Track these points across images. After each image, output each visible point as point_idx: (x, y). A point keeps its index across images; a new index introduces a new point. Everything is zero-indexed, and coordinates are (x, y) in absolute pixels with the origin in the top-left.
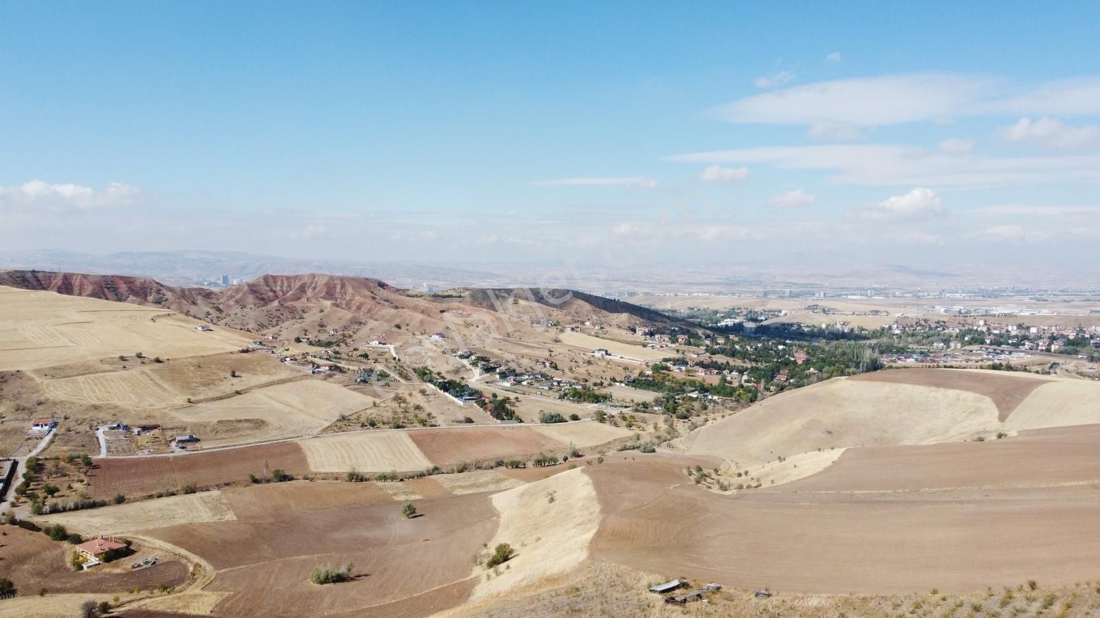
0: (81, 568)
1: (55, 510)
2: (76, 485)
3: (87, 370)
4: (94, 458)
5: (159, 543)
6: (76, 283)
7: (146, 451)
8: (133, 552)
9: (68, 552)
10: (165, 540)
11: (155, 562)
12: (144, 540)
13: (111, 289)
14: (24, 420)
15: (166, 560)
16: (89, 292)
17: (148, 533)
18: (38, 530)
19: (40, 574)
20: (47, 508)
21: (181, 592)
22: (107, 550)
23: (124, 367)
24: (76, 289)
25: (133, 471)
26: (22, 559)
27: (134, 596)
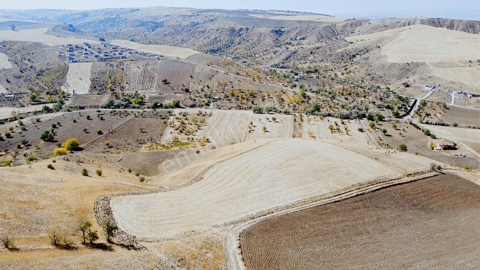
0: (433, 149)
1: (427, 123)
2: (438, 115)
3: (452, 65)
4: (448, 105)
5: (469, 148)
6: (456, 24)
7: (472, 106)
8: (456, 149)
9: (429, 141)
10: (472, 148)
11: (465, 156)
12: (462, 145)
13: (472, 28)
14: (422, 83)
15: (470, 157)
16: (461, 29)
17: (464, 142)
18: (420, 129)
19: (417, 146)
20: (424, 121)
21: (474, 173)
22: (445, 145)
23: (470, 66)
24: (455, 27)
25: (464, 114)
26: (412, 139)
27: (453, 167)
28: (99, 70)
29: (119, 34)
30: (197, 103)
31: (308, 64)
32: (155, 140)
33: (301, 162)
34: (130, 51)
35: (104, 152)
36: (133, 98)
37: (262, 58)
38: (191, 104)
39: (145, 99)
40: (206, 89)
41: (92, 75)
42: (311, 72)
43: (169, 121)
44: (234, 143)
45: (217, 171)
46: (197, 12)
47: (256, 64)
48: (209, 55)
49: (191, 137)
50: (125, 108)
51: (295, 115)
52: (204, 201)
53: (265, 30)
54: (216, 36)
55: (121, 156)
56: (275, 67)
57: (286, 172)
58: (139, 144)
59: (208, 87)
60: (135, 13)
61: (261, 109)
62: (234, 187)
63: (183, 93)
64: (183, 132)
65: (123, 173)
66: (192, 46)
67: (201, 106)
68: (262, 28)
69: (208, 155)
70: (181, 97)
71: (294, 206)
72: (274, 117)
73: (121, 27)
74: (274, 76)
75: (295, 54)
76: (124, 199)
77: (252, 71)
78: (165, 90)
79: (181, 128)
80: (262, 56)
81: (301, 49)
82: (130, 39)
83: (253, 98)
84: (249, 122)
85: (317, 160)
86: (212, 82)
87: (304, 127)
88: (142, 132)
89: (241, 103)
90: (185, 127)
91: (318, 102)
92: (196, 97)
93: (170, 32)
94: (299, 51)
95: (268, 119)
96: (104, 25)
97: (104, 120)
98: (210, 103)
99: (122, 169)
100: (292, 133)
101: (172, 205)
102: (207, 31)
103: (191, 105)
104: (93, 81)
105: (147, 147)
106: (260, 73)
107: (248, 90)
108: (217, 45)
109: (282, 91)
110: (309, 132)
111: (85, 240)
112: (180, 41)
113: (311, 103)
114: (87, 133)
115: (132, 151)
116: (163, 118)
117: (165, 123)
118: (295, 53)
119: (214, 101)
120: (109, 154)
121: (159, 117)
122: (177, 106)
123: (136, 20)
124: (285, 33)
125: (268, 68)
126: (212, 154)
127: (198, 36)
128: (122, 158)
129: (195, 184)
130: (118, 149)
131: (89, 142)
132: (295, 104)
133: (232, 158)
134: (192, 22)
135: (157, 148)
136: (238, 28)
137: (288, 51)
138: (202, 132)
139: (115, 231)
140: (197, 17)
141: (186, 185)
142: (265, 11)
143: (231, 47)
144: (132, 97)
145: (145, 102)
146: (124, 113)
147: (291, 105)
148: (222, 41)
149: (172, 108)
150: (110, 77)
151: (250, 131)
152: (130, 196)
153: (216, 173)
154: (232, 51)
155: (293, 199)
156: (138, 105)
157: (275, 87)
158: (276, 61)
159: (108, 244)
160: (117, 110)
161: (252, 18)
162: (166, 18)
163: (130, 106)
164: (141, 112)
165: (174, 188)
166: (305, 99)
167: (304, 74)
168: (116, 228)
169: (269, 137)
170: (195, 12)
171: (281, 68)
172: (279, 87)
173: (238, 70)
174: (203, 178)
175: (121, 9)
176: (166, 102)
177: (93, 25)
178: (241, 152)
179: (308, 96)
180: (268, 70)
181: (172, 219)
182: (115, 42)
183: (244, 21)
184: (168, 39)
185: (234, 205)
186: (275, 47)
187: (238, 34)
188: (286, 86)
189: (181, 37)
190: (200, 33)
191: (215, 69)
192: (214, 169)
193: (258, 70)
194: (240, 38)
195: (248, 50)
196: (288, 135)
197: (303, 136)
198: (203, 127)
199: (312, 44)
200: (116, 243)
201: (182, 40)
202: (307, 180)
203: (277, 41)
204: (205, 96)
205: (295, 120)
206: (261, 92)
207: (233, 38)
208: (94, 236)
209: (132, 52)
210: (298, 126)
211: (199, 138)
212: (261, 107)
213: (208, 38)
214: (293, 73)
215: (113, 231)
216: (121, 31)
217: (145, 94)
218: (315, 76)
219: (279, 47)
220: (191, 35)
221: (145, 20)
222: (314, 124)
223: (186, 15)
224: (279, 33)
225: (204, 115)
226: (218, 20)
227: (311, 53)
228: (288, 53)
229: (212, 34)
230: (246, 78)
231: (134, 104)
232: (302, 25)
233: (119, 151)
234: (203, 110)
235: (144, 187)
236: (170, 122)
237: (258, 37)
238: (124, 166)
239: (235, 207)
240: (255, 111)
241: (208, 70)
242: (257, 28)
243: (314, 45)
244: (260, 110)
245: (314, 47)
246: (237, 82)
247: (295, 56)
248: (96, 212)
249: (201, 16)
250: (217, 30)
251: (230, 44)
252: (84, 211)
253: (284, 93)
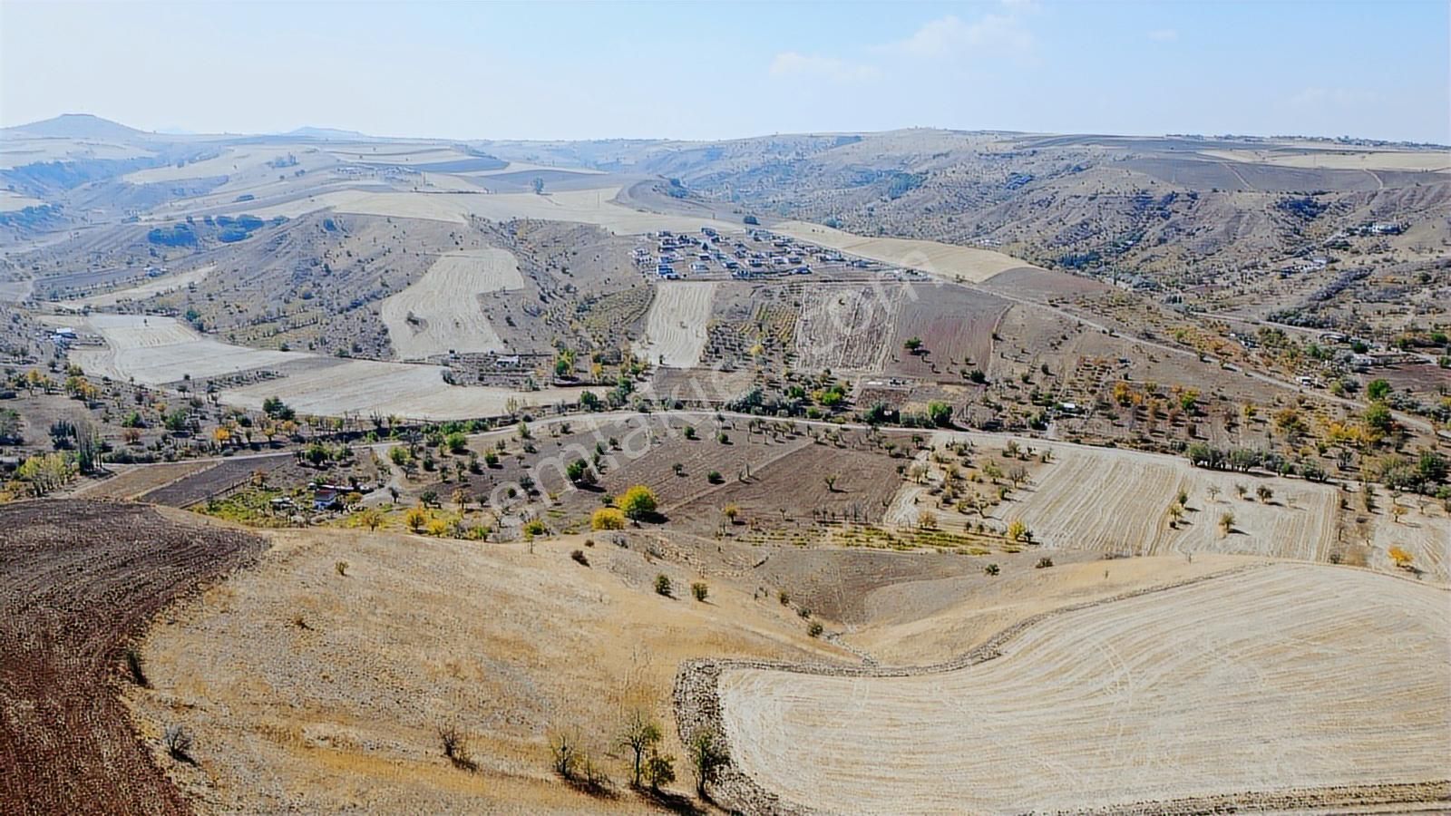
28: (732, 304)
29: (799, 206)
30: (1005, 417)
31: (1409, 317)
32: (866, 518)
33: (1357, 652)
34: (823, 255)
35: (718, 536)
36: (816, 388)
37: (1237, 289)
38: (987, 420)
39: (850, 393)
40: (1038, 378)
41: (713, 317)
42: (1418, 345)
43: (914, 464)
44: (1116, 557)
45: (1048, 640)
46: (1032, 143)
47: (1216, 308)
48: (1059, 273)
49: (975, 519)
50: (790, 415)
51: (1345, 487)
52: (996, 727)
53: (1256, 202)
54: (1087, 216)
55: (764, 551)
56: (1281, 322)
57: (1296, 679)
58: (817, 524)
59: (1045, 370)
60: (847, 148)
61: (1221, 456)
62: (1102, 700)
63: (965, 385)
64: (952, 504)
65: (765, 602)
66: (1008, 244)
67: (1017, 428)
68: (1244, 194)
69: (1023, 583)
70: (956, 395)
71: (1315, 802)
72: (1267, 487)
73: (806, 187)
74: (1278, 349)
75: (1361, 282)
76: (759, 678)
77: (1199, 329)
78: (912, 371)
79: (947, 491)
80: (1238, 283)
81: (1386, 264)
82: (826, 220)
83: (1195, 418)
84: (1175, 492)
85: (1420, 655)
86: (1061, 357)
87: (1377, 533)
88: (832, 490)
89: (1152, 431)
90: (959, 489)
91: (1440, 449)
92: (1005, 399)
93: (943, 202)
94: (1377, 273)
95: (1242, 491)
96: (760, 181)
97: (731, 444)
98: (1048, 421)
99: (761, 589)
100: (1328, 547)
101: (897, 723)
102: (1059, 199)
103: (987, 423)
104: (714, 333)
105: (841, 535)
106: (1224, 339)
107: (1180, 391)
108: (1087, 244)
109: (1301, 402)
110: (1395, 552)
111: (638, 777)
112: (972, 229)
113: (1413, 450)
114: (682, 475)
115: (797, 542)
116: (898, 456)
117: (900, 470)
118: (1362, 277)
119: (1063, 417)
120: (733, 543)
121: (884, 451)
122: (943, 421)
123: (848, 168)
124: (1328, 210)
125: (1258, 324)
126: (1038, 582)
127: (1029, 216)
128: (767, 558)
129: (972, 669)
130: (759, 530)
131: (683, 503)
132: (1349, 450)
133: (1102, 606)
134: (1013, 174)
135: (868, 541)
136: (1160, 192)
137: (1334, 269)
138: (1013, 512)
139: (721, 768)
140: (1032, 159)
141: (943, 668)
142: (1260, 140)
143: (1132, 252)
144: (813, 384)
145: (848, 403)
146: (787, 430)
147: (1331, 452)
148: (1104, 233)
149: (927, 427)
150: (760, 326)
151: (1173, 525)
152: (776, 672)
153: (1046, 644)
154: (1134, 263)
155: (1314, 776)
156: (827, 410)
157: (1276, 386)
158: (1288, 303)
159: (698, 803)
160: (768, 419)
161: (1212, 163)
162: (934, 163)
163: (805, 410)
164: (833, 430)
165: (908, 672)
166: (1389, 434)
167: (1389, 349)
168: (726, 760)
169: (1240, 552)
170: (1024, 143)
171: (1302, 325)
172: (1292, 387)
173: (1148, 324)
174: (999, 655)
175: (812, 136)
176: (911, 408)
177: (732, 180)
178: (1137, 588)
179: (1401, 427)
180: (1256, 330)
181: (891, 766)
182: (784, 230)
183: (1185, 170)
184: (935, 221)
185: (1095, 758)
186: (1285, 256)
187: (1159, 212)
188: (1319, 387)
189: (976, 218)
190: (1036, 206)
191: (1072, 317)
192: (1041, 630)
193: (1221, 329)
194: (1165, 223)
195: (1188, 264)
196: (1314, 553)
197: (1371, 561)
198: (1018, 495)
199: (1431, 251)
200: (721, 803)
201: (978, 227)
202: (1374, 718)
203: (1298, 237)
204: (1034, 397)
205: (1344, 505)
206: (1224, 398)
207: (1141, 225)
208: (664, 771)
209: (828, 257)
210: (1355, 524)
211: (1000, 526)
212: (1222, 450)
213: (1060, 220)
214: (1349, 346)
215: (717, 768)
216: (806, 199)
217: (850, 380)
218: (1434, 360)
219: (1301, 254)
220: (1006, 212)
221: (874, 169)
222: (1418, 526)
223: (995, 155)
224: (1305, 209)
225: (1023, 458)
226: (1098, 167)
227: (1425, 279)
228: (1333, 279)
229: (1074, 211)
230: (1175, 350)
231: (816, 406)
232: (1395, 184)
233: (760, 536)
234: (1024, 442)
235: (819, 652)
236: (915, 470)
237: (1228, 222)
238: (769, 582)
239: (1097, 767)
240: (1196, 462)
241: (1050, 319)
242: (1227, 194)
243: (1437, 254)
244: (1216, 459)
245: (1435, 259)
246: (1142, 362)
247: (1361, 289)
248: (678, 703)
249: (1043, 156)
250: (1091, 199)
251: (1130, 243)
252: (646, 693)
253: (1308, 408)
